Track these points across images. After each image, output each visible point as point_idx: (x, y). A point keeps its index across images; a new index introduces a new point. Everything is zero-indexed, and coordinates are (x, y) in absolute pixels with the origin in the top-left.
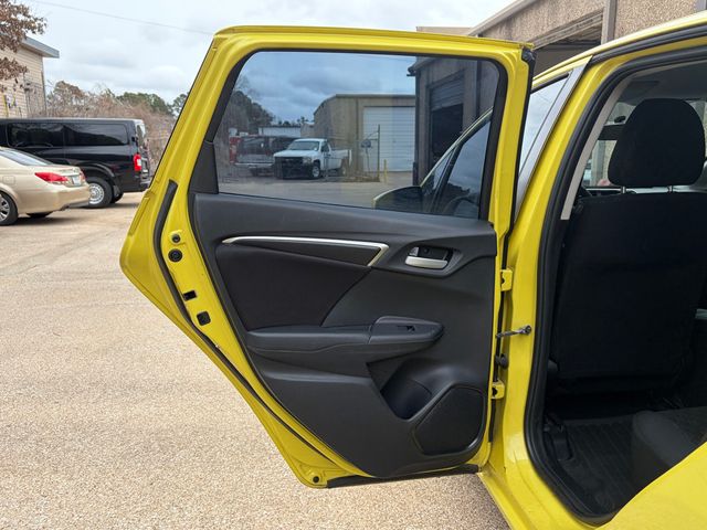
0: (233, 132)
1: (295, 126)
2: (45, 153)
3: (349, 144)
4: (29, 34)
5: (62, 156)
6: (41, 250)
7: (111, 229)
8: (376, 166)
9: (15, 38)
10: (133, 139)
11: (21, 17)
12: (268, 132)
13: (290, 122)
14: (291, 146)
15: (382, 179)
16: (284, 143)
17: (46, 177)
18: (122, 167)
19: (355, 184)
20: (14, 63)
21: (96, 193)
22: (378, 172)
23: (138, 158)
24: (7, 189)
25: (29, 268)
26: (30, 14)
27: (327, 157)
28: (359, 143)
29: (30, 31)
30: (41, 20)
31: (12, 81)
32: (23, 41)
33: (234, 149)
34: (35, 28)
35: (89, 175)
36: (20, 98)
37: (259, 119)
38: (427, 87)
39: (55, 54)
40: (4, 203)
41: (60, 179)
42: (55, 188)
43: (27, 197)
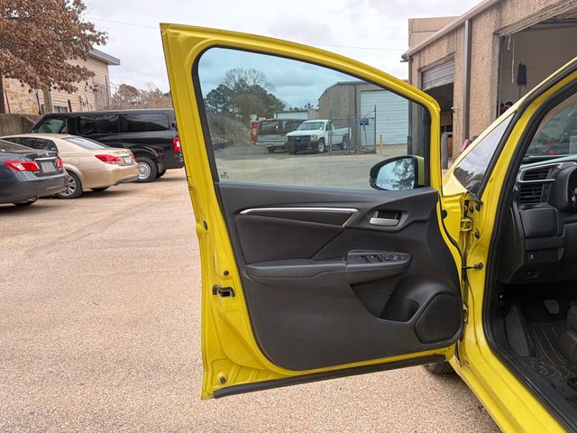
0: (254, 118)
1: (302, 111)
2: (105, 138)
3: (349, 123)
4: (95, 46)
5: (118, 140)
6: (97, 220)
7: (155, 200)
8: (373, 141)
9: (84, 50)
10: (173, 125)
11: (88, 32)
12: (281, 117)
13: (299, 107)
14: (301, 126)
15: (378, 151)
16: (294, 124)
17: (103, 158)
18: (166, 149)
19: (355, 156)
20: (84, 69)
21: (144, 170)
22: (375, 145)
23: (177, 140)
24: (74, 169)
25: (85, 236)
26: (95, 29)
27: (331, 135)
28: (358, 122)
29: (95, 43)
30: (104, 33)
31: (83, 83)
32: (91, 52)
33: (255, 131)
34: (99, 40)
35: (137, 155)
36: (91, 98)
37: (274, 107)
38: (419, 70)
39: (116, 62)
40: (71, 181)
41: (115, 160)
42: (111, 167)
43: (89, 175)
